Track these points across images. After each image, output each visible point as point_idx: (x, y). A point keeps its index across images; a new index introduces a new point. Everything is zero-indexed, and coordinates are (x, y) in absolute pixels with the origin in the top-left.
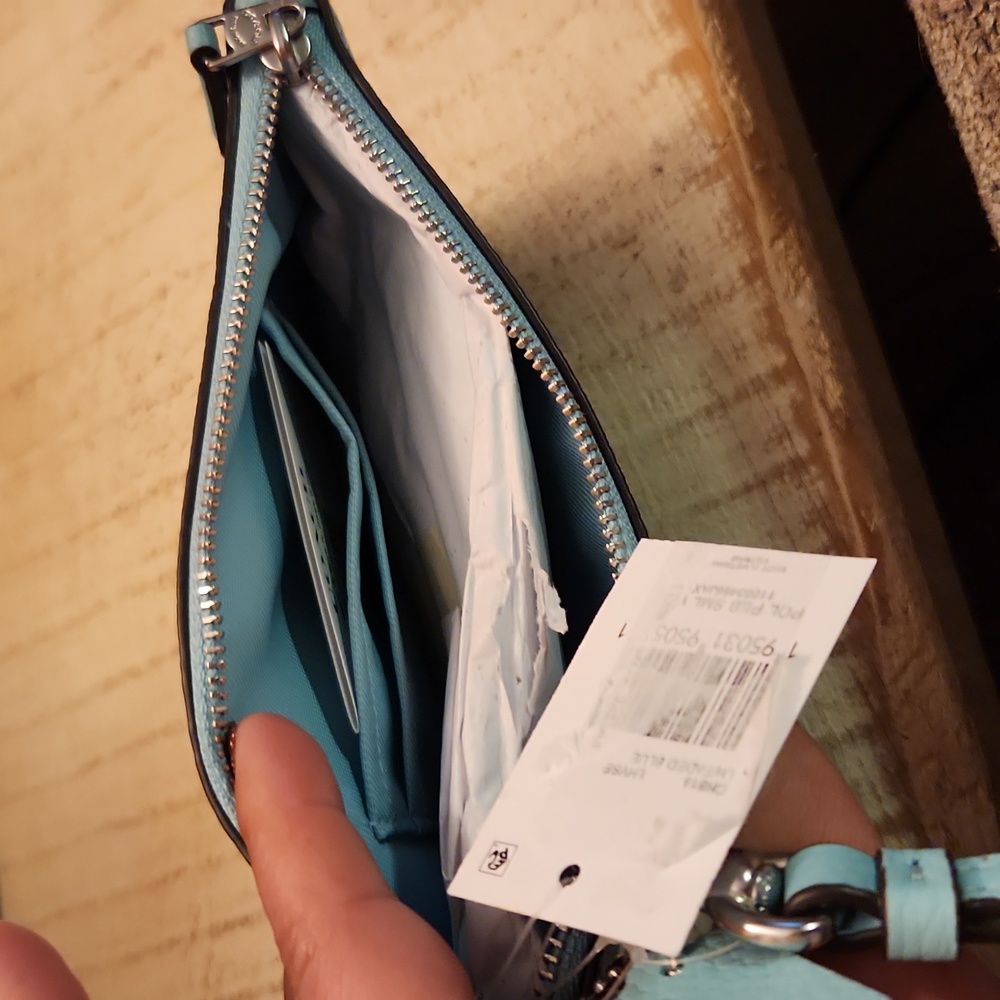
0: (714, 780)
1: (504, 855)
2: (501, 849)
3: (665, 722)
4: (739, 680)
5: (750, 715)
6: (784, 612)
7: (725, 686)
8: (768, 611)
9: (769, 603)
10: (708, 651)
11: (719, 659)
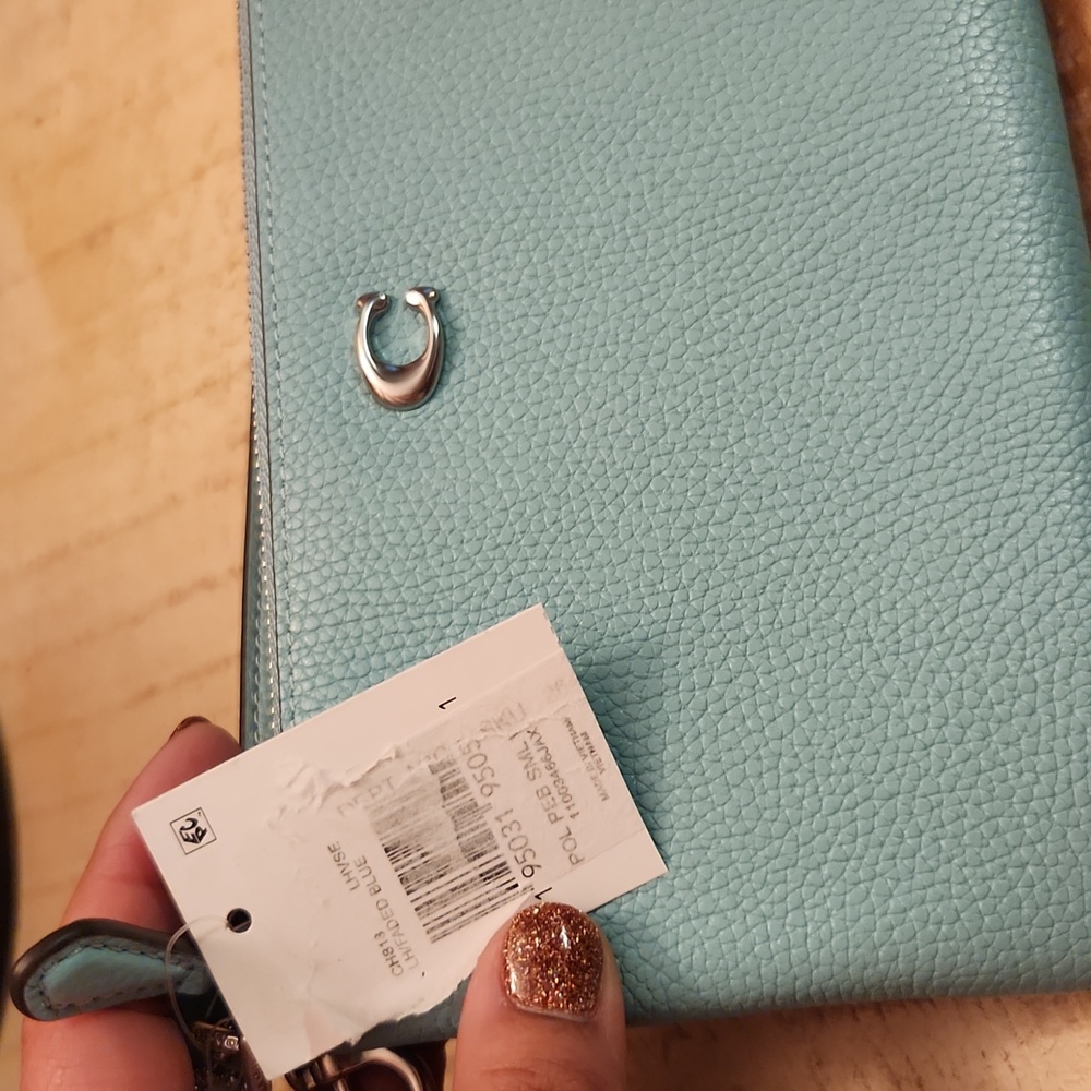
0: (399, 956)
1: (200, 833)
2: (201, 824)
3: (407, 853)
4: (486, 877)
5: (468, 922)
6: (569, 845)
7: (473, 869)
8: (560, 828)
9: (567, 821)
10: (489, 817)
11: (490, 836)
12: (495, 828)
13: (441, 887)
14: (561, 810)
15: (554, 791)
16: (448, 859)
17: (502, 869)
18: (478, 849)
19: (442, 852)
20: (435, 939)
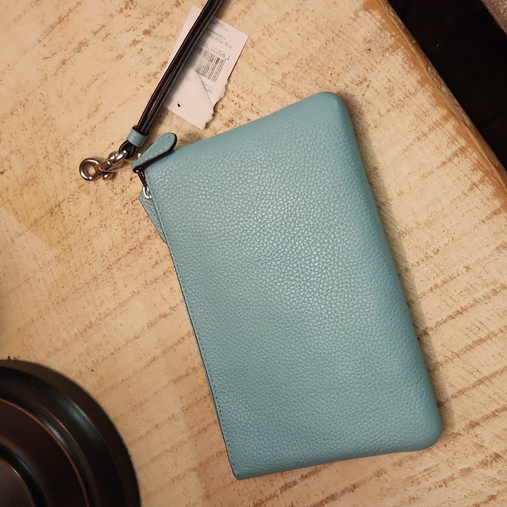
3: (200, 69)
4: (217, 63)
6: (227, 45)
7: (213, 63)
8: (224, 43)
9: (224, 41)
10: (210, 51)
11: (212, 55)
12: (212, 52)
13: (210, 71)
14: (222, 40)
15: (218, 37)
16: (208, 65)
17: (218, 59)
18: (212, 59)
19: (206, 64)
20: (215, 81)
